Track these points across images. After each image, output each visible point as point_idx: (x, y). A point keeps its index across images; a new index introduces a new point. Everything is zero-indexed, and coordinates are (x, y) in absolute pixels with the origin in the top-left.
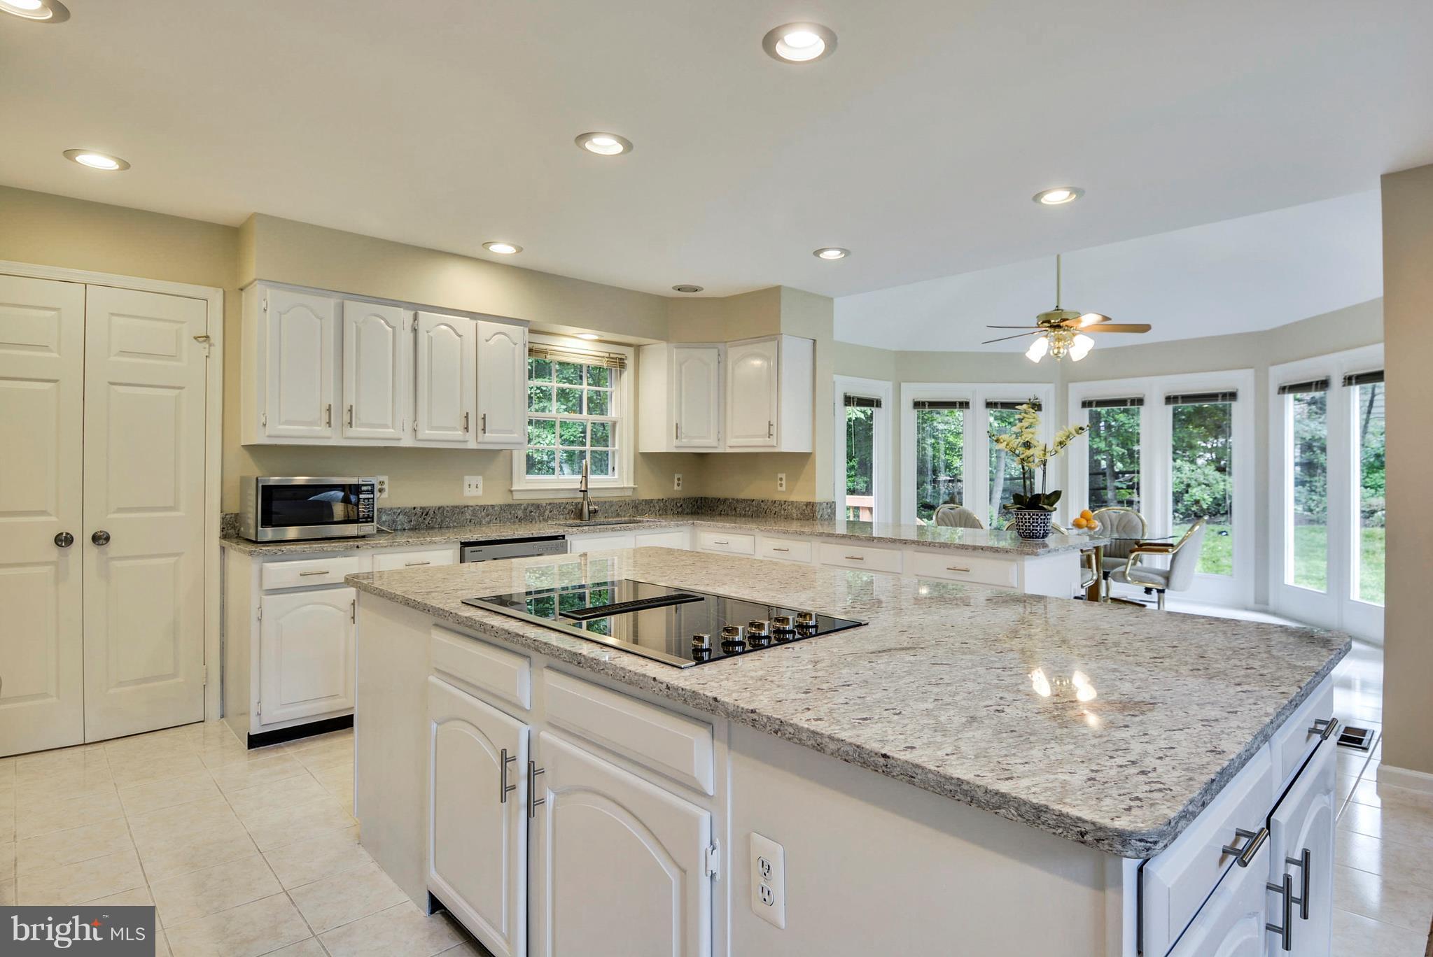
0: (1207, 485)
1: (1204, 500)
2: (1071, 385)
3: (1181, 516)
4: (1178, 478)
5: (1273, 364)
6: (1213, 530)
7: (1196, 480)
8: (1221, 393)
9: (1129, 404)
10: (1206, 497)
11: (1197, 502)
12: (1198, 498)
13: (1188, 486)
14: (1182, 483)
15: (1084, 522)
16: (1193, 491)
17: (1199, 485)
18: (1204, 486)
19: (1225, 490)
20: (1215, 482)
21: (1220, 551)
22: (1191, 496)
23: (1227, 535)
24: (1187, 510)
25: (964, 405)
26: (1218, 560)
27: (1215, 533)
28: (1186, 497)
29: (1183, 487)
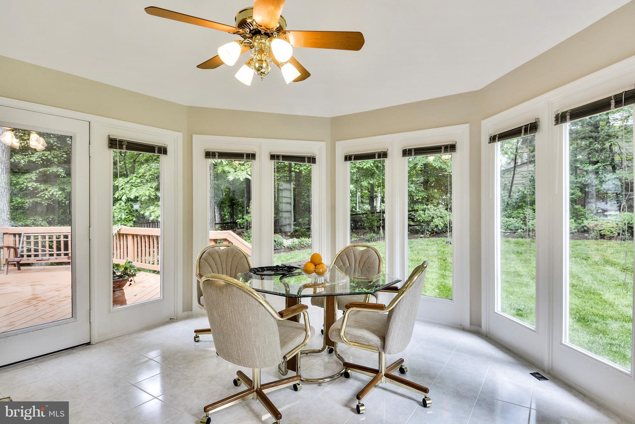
0: (441, 217)
1: (440, 225)
2: (337, 143)
3: (429, 233)
4: (428, 213)
5: (484, 119)
6: (444, 241)
7: (436, 215)
8: (444, 146)
9: (377, 157)
10: (441, 223)
11: (437, 226)
12: (437, 224)
13: (433, 218)
14: (430, 216)
15: (312, 267)
16: (435, 220)
17: (438, 217)
18: (440, 218)
19: (450, 220)
20: (445, 216)
21: (447, 253)
22: (434, 223)
23: (450, 244)
24: (432, 230)
25: (251, 156)
26: (446, 259)
27: (444, 243)
28: (432, 224)
29: (430, 218)
